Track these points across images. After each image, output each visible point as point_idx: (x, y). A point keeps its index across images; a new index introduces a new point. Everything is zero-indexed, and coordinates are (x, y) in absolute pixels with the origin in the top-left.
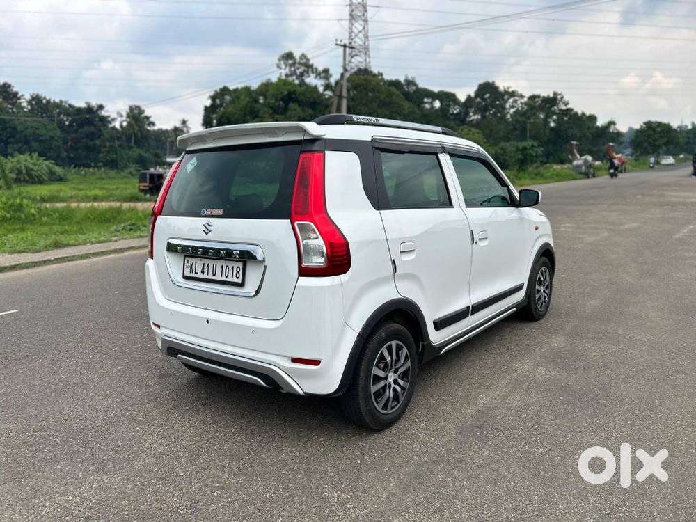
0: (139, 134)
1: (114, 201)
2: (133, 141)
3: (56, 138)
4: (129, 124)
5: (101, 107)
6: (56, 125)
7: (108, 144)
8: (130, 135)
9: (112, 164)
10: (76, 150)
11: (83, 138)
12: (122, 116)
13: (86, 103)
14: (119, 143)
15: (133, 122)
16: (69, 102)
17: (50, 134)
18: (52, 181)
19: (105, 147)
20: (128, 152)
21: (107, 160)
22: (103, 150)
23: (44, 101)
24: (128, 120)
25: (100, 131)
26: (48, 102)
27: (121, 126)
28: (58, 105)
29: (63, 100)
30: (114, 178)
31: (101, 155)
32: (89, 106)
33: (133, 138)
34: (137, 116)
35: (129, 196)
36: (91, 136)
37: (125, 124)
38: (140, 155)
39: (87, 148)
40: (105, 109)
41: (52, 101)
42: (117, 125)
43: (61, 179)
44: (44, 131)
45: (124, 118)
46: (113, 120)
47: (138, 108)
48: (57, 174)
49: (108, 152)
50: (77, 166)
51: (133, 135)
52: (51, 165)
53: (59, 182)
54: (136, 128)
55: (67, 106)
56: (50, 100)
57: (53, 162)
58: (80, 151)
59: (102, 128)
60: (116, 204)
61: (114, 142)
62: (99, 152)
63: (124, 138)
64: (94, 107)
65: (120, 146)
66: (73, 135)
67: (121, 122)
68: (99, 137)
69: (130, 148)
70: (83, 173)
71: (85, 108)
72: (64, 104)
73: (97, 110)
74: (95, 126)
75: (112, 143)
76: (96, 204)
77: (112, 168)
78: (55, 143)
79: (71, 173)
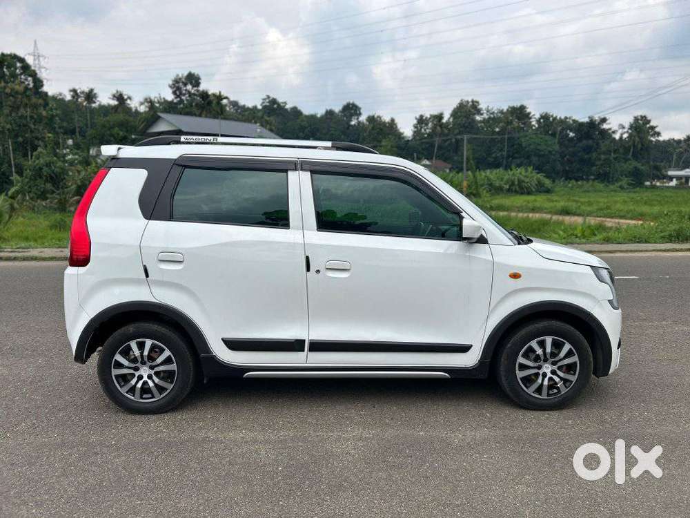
0: (640, 146)
1: (546, 213)
2: (631, 154)
3: (554, 152)
4: (630, 136)
5: (604, 120)
6: (557, 141)
7: (603, 157)
8: (630, 147)
9: (605, 177)
10: (572, 163)
11: (579, 152)
12: (624, 128)
13: (589, 117)
14: (615, 156)
15: (634, 134)
16: (574, 118)
17: (549, 149)
18: (540, 192)
19: (600, 159)
20: (623, 164)
21: (600, 173)
22: (598, 163)
23: (551, 119)
24: (630, 131)
25: (597, 144)
26: (555, 119)
27: (621, 138)
28: (563, 122)
29: (568, 116)
30: (601, 191)
31: (594, 168)
32: (591, 120)
33: (632, 150)
34: (641, 127)
35: (560, 208)
36: (588, 150)
37: (625, 136)
38: (636, 167)
39: (582, 161)
40: (608, 122)
41: (558, 118)
42: (617, 136)
43: (548, 191)
44: (545, 147)
45: (626, 130)
46: (614, 132)
47: (644, 118)
48: (546, 186)
49: (602, 165)
50: (568, 178)
51: (632, 148)
52: (542, 178)
53: (546, 194)
54: (637, 139)
55: (571, 122)
56: (556, 117)
57: (544, 175)
58: (574, 164)
59: (600, 142)
60: (548, 216)
61: (610, 154)
62: (593, 165)
63: (621, 150)
64: (596, 120)
65: (615, 159)
66: (571, 149)
67: (622, 134)
68: (596, 150)
69: (626, 160)
70: (570, 185)
71: (587, 123)
72: (568, 120)
73: (599, 124)
74: (593, 139)
75: (608, 156)
76: (531, 215)
77: (602, 181)
78: (553, 157)
79: (560, 185)
